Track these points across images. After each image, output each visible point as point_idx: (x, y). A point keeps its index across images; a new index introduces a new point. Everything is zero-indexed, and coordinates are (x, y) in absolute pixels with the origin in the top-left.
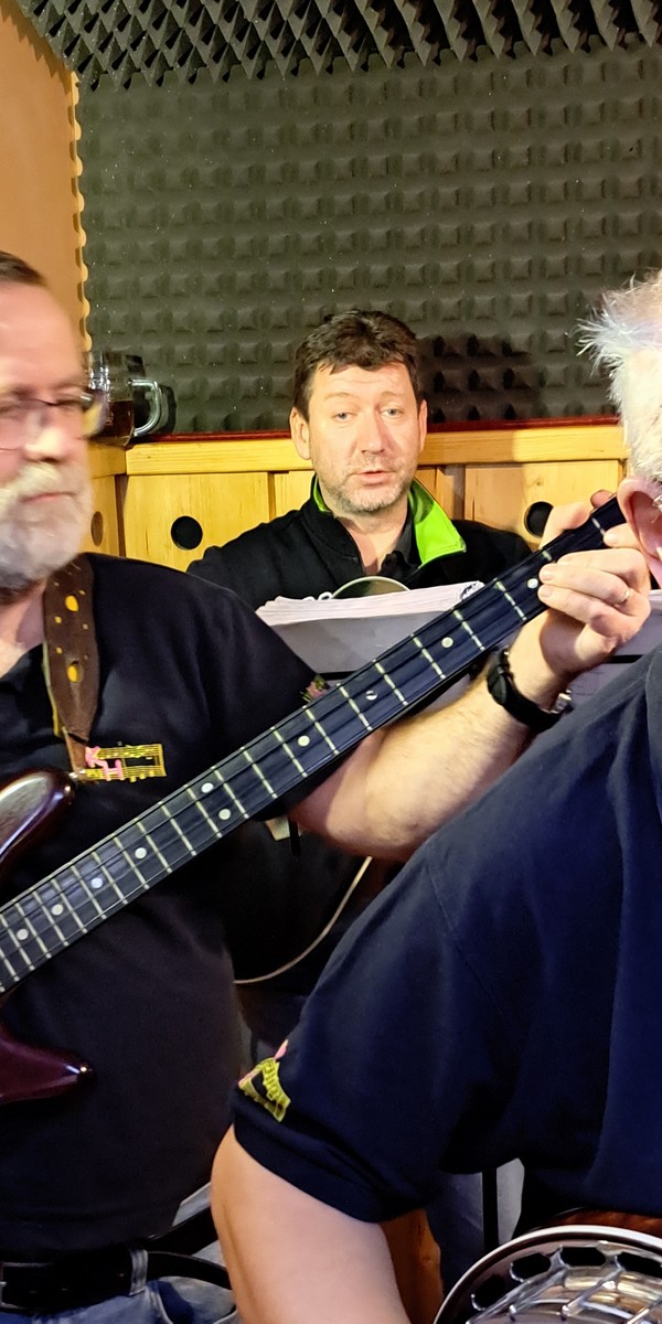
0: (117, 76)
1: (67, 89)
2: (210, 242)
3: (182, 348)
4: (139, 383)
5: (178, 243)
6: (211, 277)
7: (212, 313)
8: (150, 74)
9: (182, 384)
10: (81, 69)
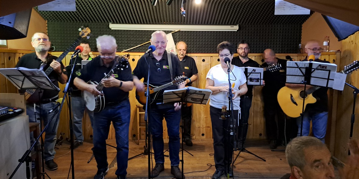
0: (51, 21)
1: (46, 21)
2: (60, 35)
3: (57, 44)
4: (53, 47)
5: (56, 35)
6: (59, 38)
7: (60, 41)
8: (54, 21)
9: (57, 47)
10: (47, 20)
